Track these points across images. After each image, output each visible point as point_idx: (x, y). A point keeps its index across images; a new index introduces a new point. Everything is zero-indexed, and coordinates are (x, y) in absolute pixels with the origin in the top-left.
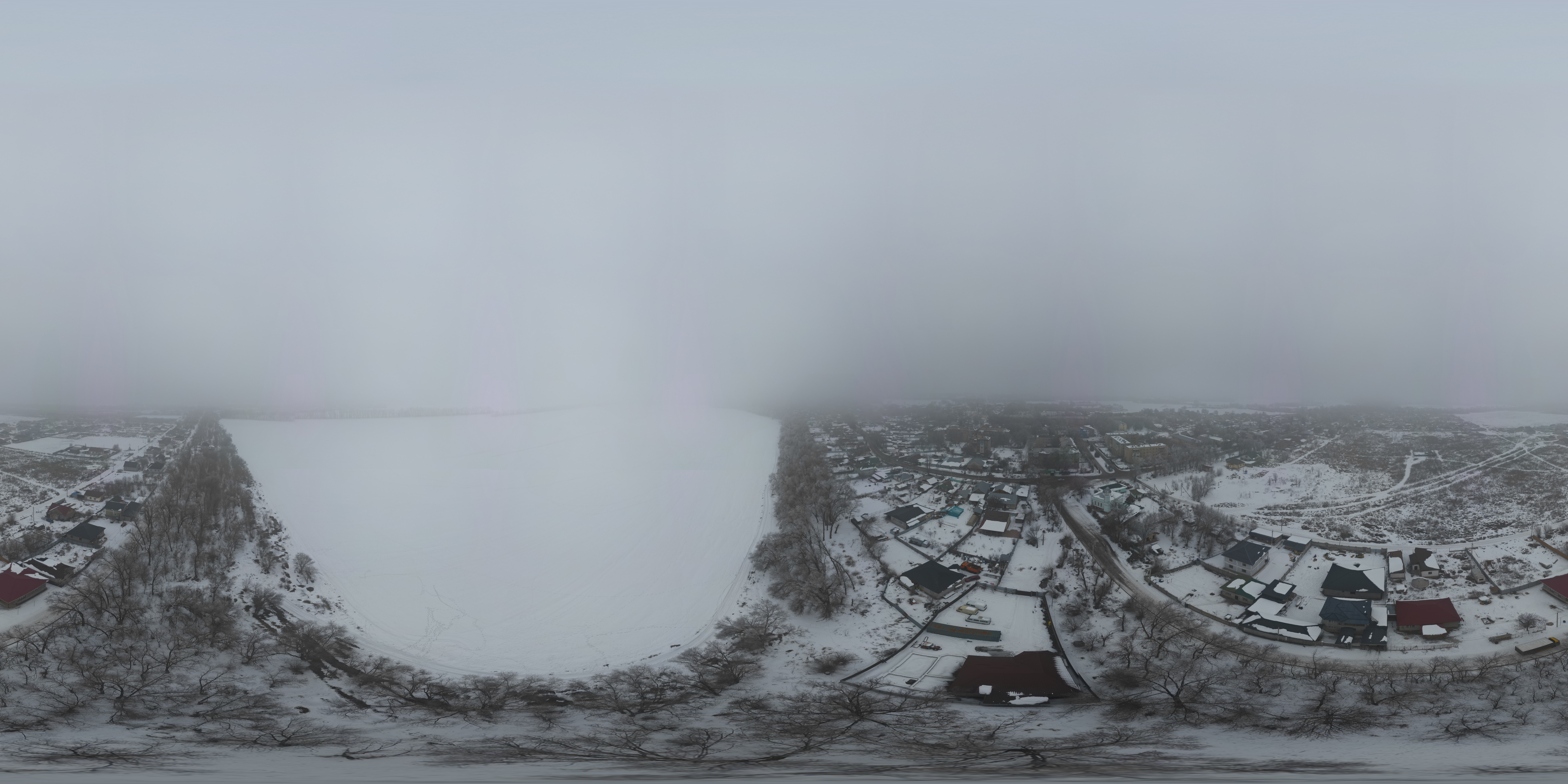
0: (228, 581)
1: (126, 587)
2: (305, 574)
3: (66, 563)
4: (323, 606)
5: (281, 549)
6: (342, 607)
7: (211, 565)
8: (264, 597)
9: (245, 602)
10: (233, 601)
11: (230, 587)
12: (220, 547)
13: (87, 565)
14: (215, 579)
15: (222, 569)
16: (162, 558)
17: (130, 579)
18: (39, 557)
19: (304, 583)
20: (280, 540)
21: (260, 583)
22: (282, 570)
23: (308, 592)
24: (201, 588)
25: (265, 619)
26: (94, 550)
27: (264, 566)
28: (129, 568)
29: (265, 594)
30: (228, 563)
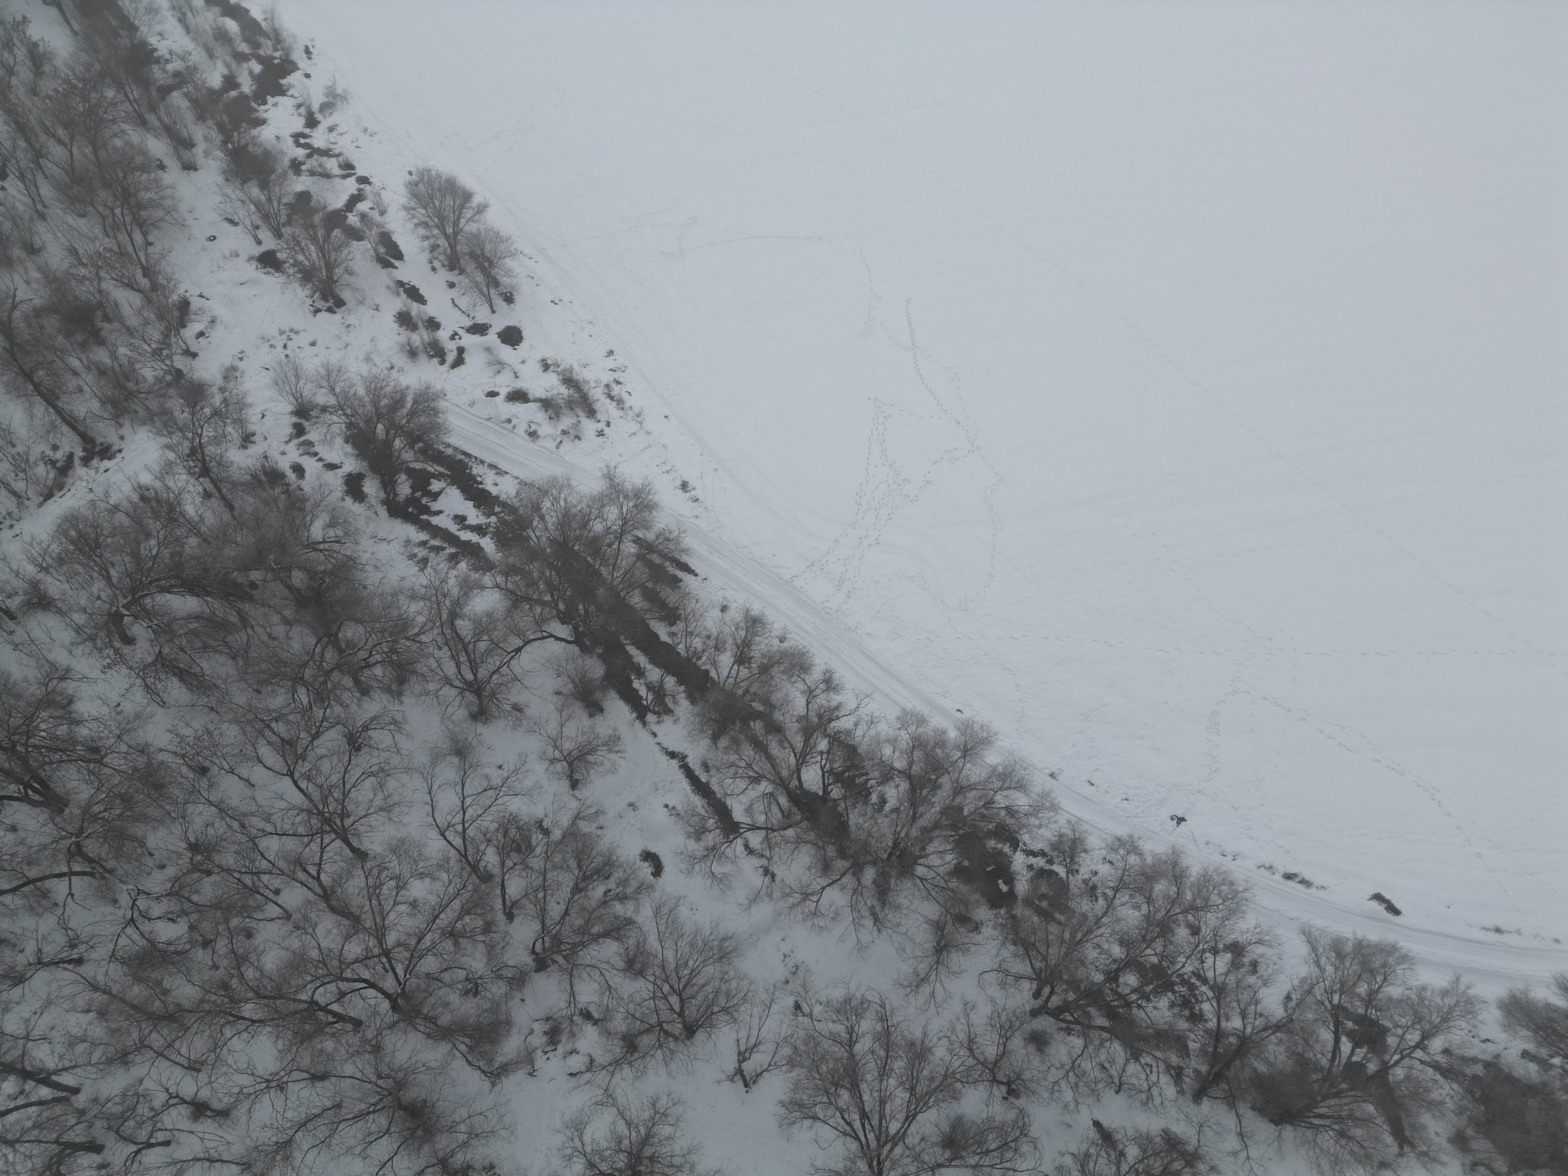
0: (217, 400)
2: (470, 267)
4: (571, 404)
5: (332, 165)
6: (629, 401)
7: (102, 355)
8: (379, 416)
11: (241, 422)
12: (73, 251)
14: (165, 412)
15: (157, 353)
19: (482, 315)
20: (312, 122)
21: (334, 358)
22: (383, 276)
23: (506, 352)
25: (427, 510)
27: (307, 275)
29: (375, 402)
30: (161, 317)
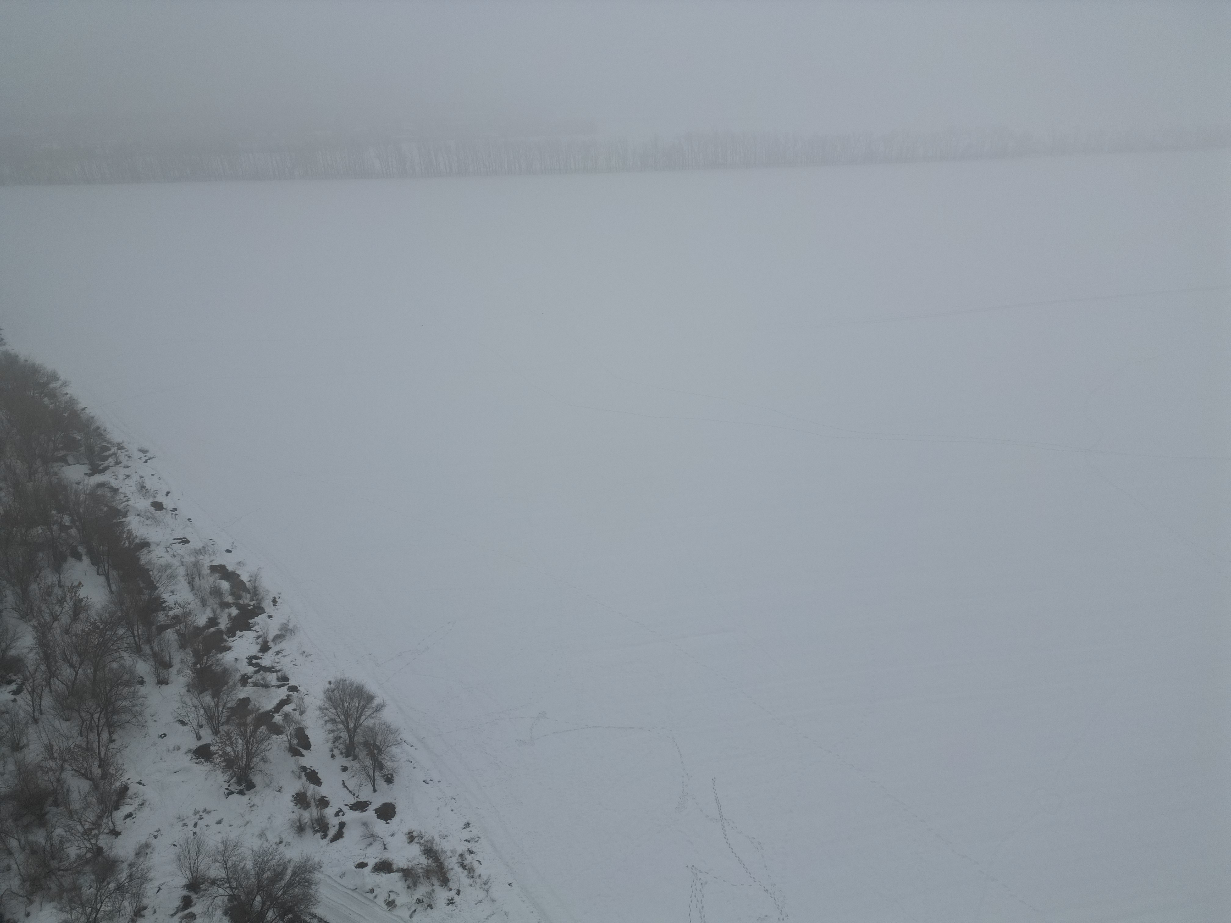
0: (123, 876)
2: (362, 753)
4: (428, 873)
5: (272, 678)
6: (480, 870)
7: (39, 837)
8: (260, 888)
11: (138, 896)
12: (49, 748)
14: (76, 888)
15: (87, 833)
19: (365, 794)
20: (265, 648)
21: (233, 835)
22: (292, 763)
23: (380, 827)
27: (229, 763)
29: (258, 876)
30: (101, 801)
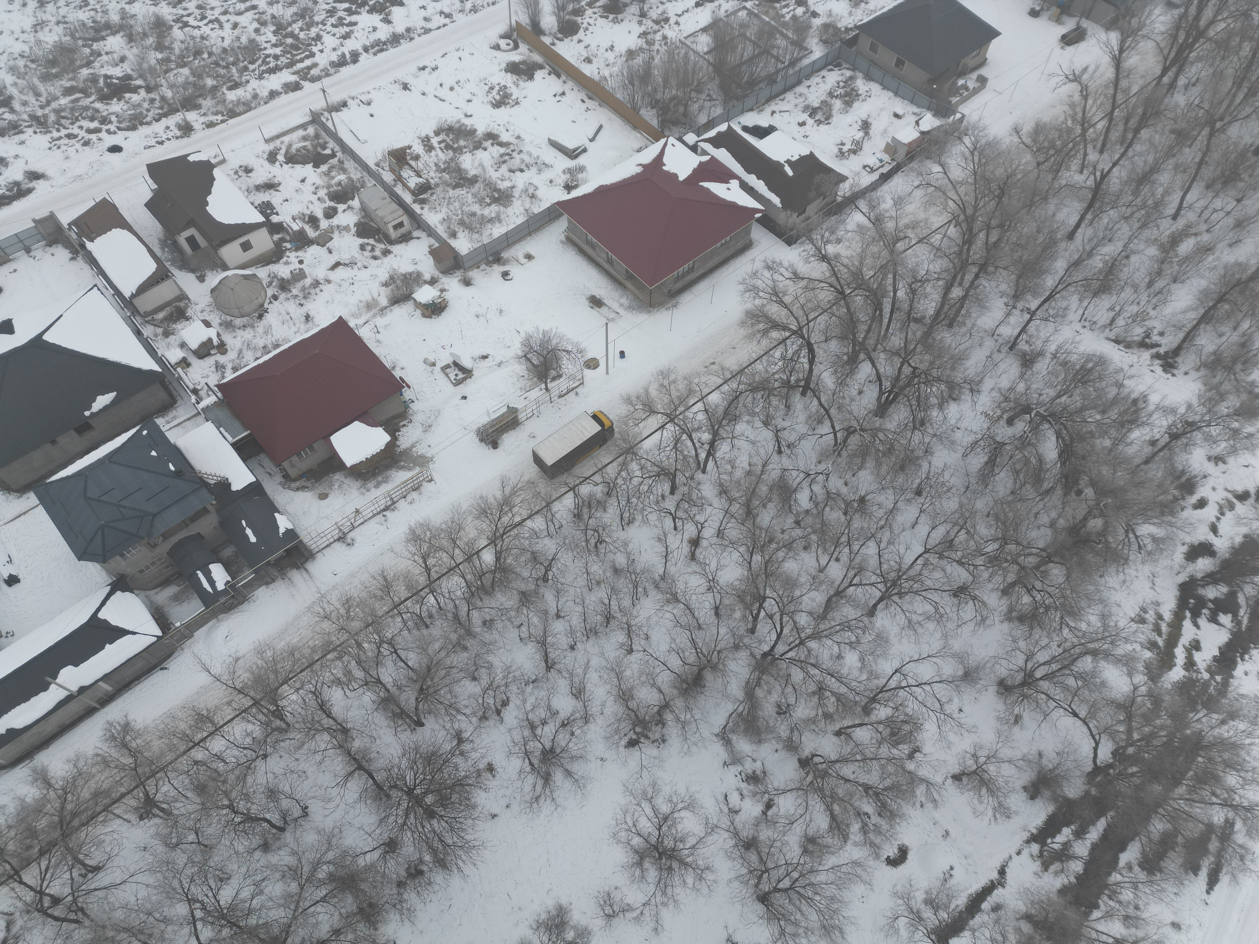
1: (956, 292)
3: (827, 158)
9: (1214, 529)
10: (1194, 499)
13: (885, 178)
16: (1125, 230)
17: (983, 268)
18: (751, 119)
24: (1154, 399)
26: (929, 122)
28: (1001, 226)
